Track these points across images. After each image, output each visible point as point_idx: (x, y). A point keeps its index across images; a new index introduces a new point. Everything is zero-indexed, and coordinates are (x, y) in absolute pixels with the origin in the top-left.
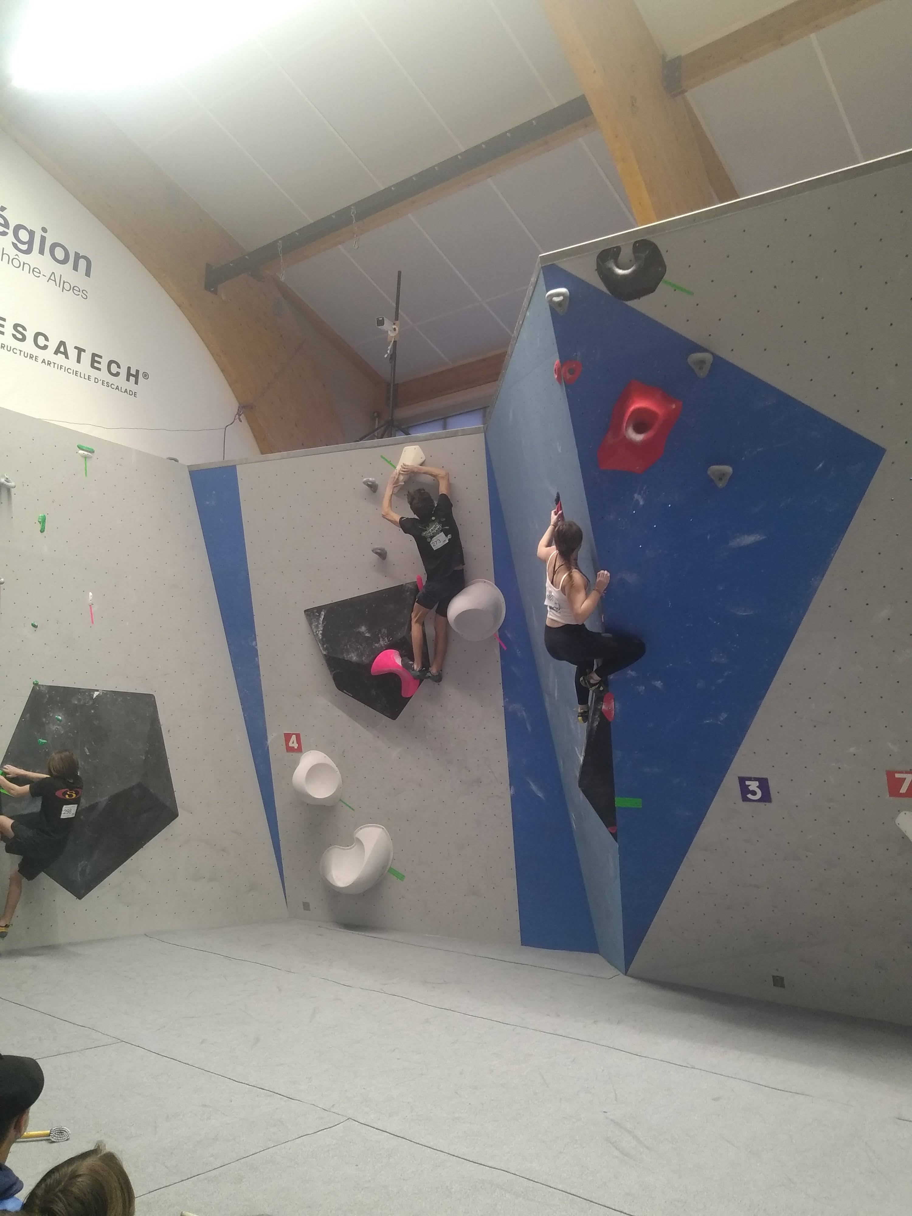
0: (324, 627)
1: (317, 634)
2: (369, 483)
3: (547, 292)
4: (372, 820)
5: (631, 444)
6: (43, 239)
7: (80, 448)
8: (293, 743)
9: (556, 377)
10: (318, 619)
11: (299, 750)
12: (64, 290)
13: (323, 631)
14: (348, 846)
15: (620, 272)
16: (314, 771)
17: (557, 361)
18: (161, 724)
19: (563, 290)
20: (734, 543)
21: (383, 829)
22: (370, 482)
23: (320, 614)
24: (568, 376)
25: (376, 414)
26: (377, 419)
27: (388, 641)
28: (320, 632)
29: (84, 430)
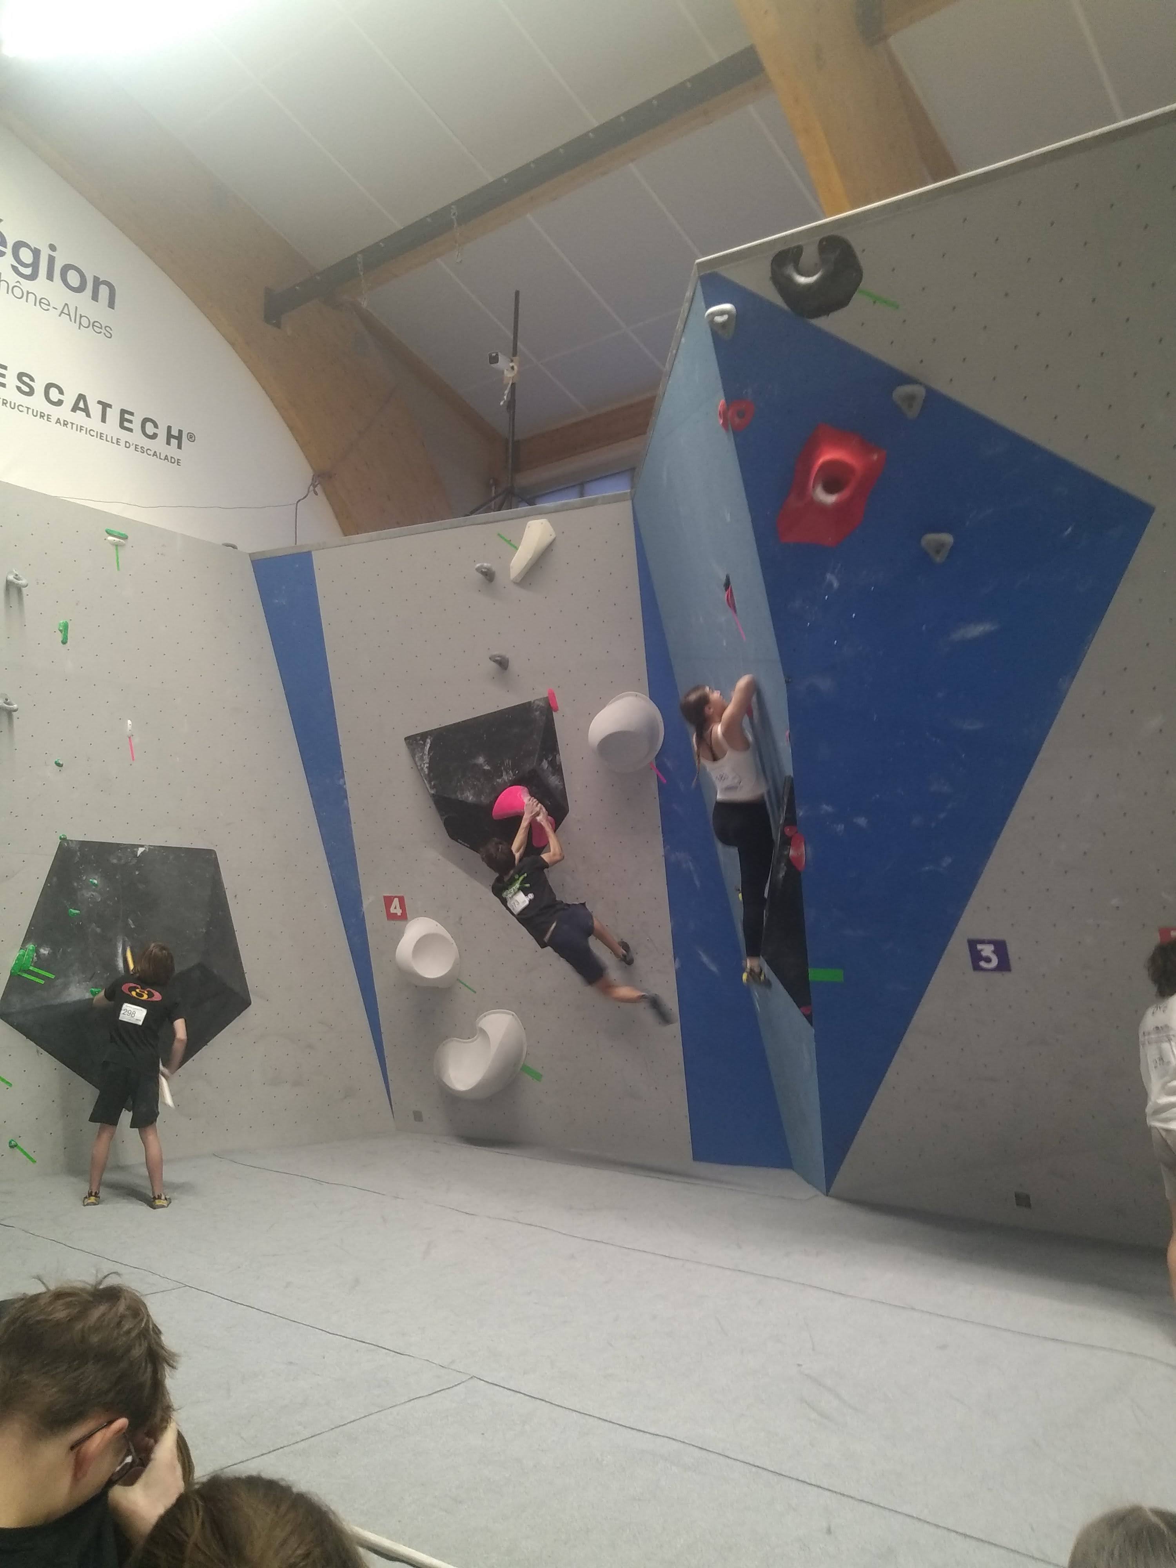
0: (430, 759)
1: (422, 769)
2: (483, 570)
3: (707, 308)
4: (498, 1005)
5: (822, 509)
6: (51, 260)
7: (109, 533)
8: (395, 908)
9: (721, 421)
10: (423, 749)
11: (404, 917)
12: (81, 327)
13: (430, 763)
14: (469, 1038)
15: (802, 280)
16: (423, 944)
17: (721, 401)
18: (225, 888)
19: (727, 306)
20: (958, 635)
21: (513, 1015)
22: (485, 568)
23: (425, 742)
24: (737, 420)
25: (491, 481)
26: (493, 488)
27: (514, 775)
28: (426, 765)
29: (115, 509)
